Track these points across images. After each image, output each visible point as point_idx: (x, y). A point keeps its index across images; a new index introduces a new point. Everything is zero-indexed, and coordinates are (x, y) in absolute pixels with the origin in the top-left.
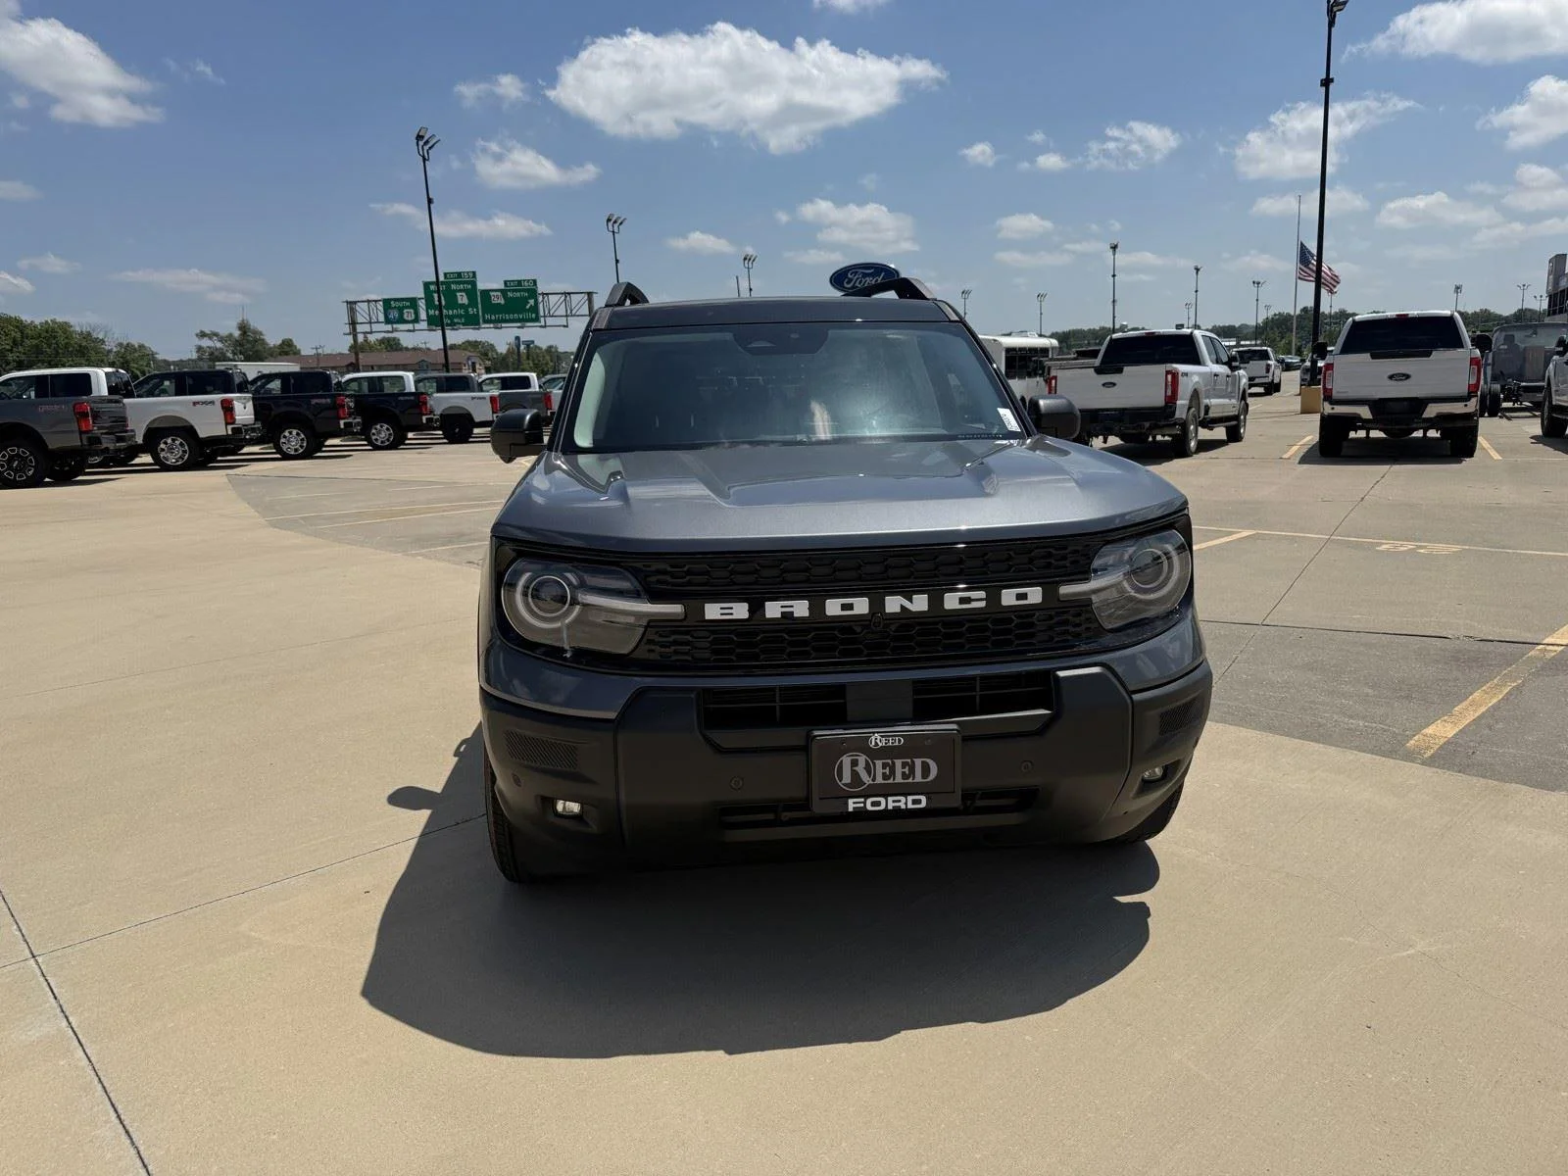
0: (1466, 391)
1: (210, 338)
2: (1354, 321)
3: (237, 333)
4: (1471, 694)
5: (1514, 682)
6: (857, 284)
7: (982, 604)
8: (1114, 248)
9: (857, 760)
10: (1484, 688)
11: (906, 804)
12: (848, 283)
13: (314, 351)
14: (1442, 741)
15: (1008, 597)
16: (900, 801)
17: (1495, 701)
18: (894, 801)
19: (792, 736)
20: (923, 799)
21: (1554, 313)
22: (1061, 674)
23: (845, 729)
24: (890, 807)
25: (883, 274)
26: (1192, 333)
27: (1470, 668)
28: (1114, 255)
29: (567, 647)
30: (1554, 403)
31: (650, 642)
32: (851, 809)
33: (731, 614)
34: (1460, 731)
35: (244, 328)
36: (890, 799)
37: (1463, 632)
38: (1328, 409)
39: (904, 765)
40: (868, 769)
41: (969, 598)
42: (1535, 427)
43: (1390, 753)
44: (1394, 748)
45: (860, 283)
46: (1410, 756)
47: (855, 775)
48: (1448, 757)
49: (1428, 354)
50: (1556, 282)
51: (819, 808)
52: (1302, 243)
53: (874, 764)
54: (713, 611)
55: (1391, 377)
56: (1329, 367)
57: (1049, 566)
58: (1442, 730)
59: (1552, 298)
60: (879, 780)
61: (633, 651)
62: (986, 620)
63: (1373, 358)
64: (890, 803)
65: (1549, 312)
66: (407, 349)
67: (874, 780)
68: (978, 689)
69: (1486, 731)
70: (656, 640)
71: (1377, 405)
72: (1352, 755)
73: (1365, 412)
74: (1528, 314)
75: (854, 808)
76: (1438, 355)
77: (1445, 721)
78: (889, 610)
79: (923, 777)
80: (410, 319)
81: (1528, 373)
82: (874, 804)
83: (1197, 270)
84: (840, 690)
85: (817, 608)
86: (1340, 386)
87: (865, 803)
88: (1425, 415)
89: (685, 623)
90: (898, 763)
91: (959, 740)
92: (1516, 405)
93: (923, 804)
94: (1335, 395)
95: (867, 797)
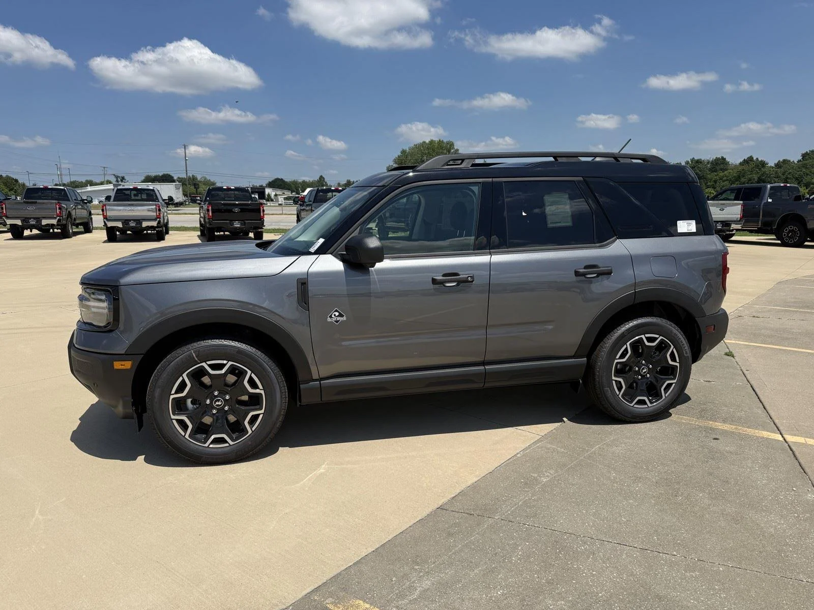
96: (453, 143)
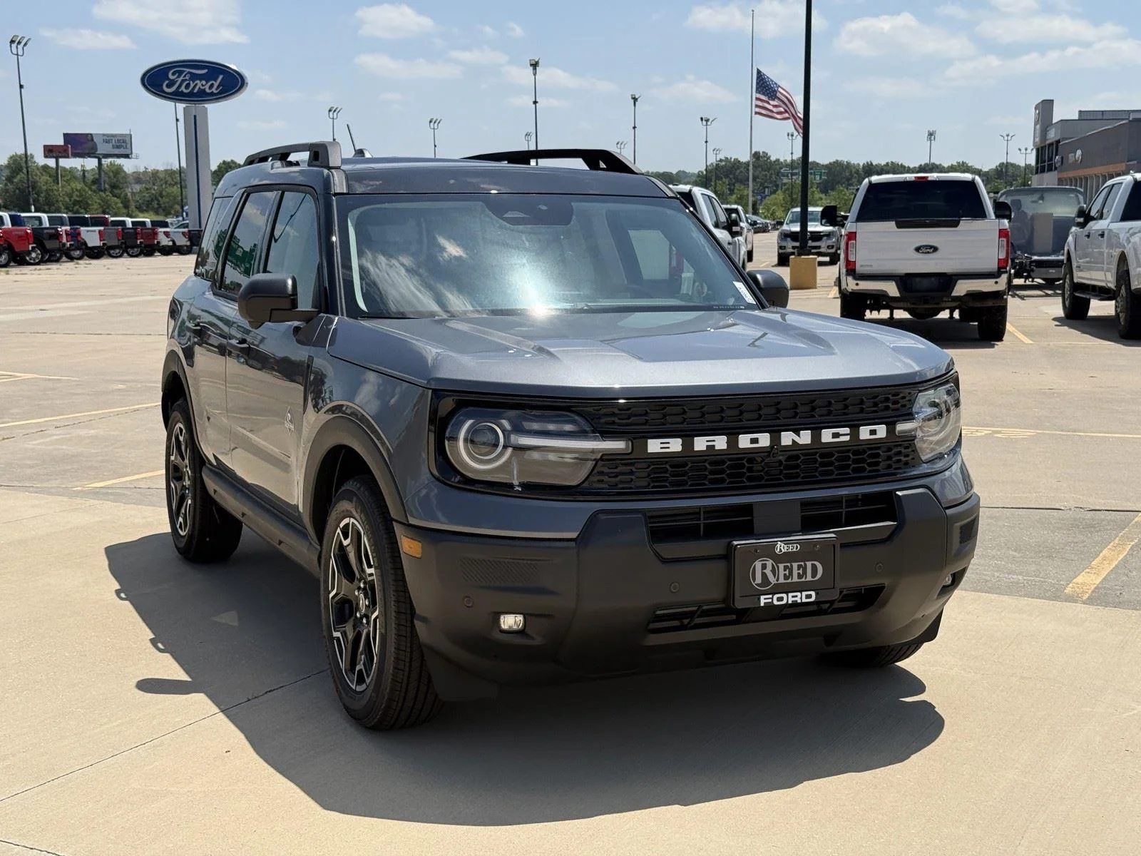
0: (996, 266)
2: (870, 182)
4: (1101, 551)
5: (1132, 541)
6: (183, 89)
7: (847, 438)
8: (535, 65)
9: (766, 564)
10: (1109, 547)
11: (801, 598)
12: (168, 86)
14: (1093, 588)
15: (864, 433)
16: (796, 596)
17: (1121, 557)
18: (793, 597)
19: (714, 546)
20: (813, 593)
21: (1043, 171)
22: (899, 493)
23: (756, 539)
24: (790, 602)
25: (221, 77)
26: (690, 191)
27: (1091, 533)
28: (535, 74)
29: (516, 482)
30: (1075, 281)
31: (601, 473)
32: (762, 604)
33: (668, 448)
34: (1104, 579)
36: (790, 595)
37: (1072, 504)
38: (851, 285)
39: (799, 567)
40: (773, 571)
41: (838, 433)
42: (1055, 307)
43: (1056, 598)
44: (1057, 595)
45: (188, 86)
46: (1071, 599)
47: (764, 576)
48: (1099, 597)
49: (956, 224)
50: (1044, 132)
51: (740, 604)
52: (759, 72)
53: (778, 567)
54: (654, 446)
55: (918, 249)
56: (852, 236)
57: (887, 408)
58: (1088, 580)
59: (1040, 152)
60: (782, 580)
61: (583, 482)
62: (848, 451)
63: (898, 227)
64: (789, 598)
65: (1037, 168)
67: (777, 580)
68: (844, 507)
69: (1125, 578)
70: (605, 471)
71: (904, 281)
72: (1025, 601)
73: (892, 289)
74: (1011, 170)
75: (765, 603)
76: (966, 225)
77: (1088, 572)
78: (783, 443)
79: (812, 577)
81: (1038, 245)
82: (779, 599)
83: (635, 100)
84: (748, 509)
85: (733, 442)
86: (865, 258)
87: (772, 598)
88: (954, 294)
89: (631, 456)
90: (795, 565)
91: (838, 546)
92: (1028, 283)
93: (813, 599)
94: (859, 269)
95: (774, 594)
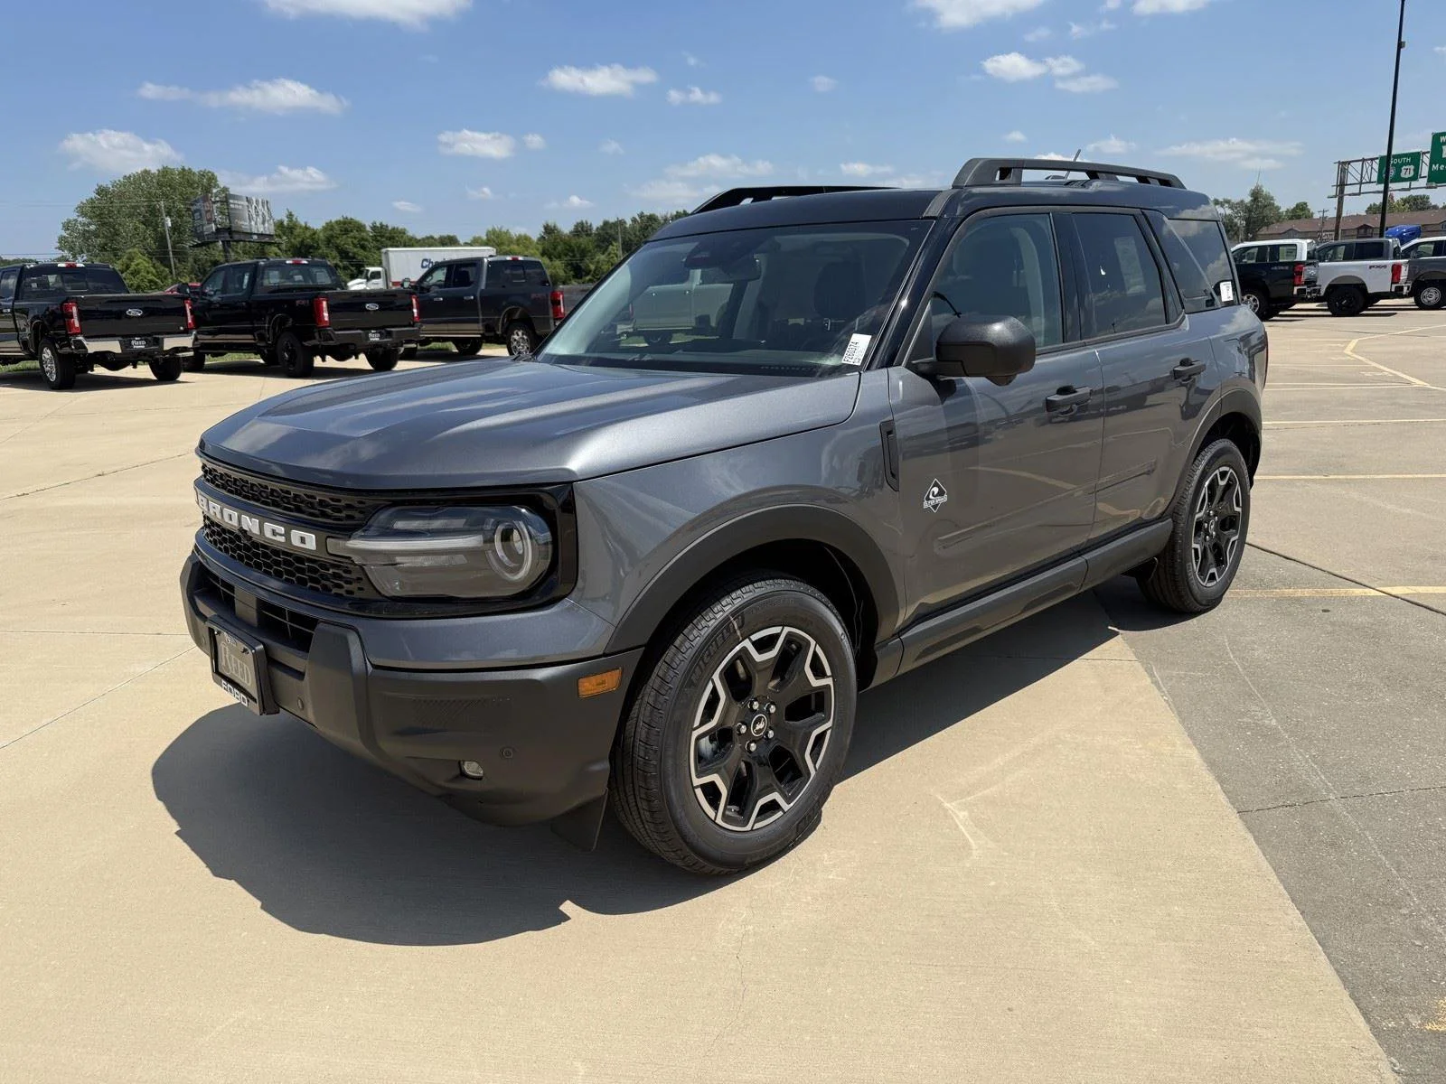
1: (1222, 206)
3: (1248, 199)
7: (282, 539)
9: (226, 649)
13: (1321, 214)
15: (296, 538)
22: (320, 625)
35: (1256, 195)
39: (240, 666)
40: (229, 659)
41: (276, 531)
47: (226, 661)
53: (231, 657)
60: (234, 672)
66: (1435, 207)
67: (232, 670)
68: (287, 619)
78: (244, 527)
79: (247, 681)
80: (1407, 176)
90: (239, 662)
91: (263, 659)
96: (213, 175)
